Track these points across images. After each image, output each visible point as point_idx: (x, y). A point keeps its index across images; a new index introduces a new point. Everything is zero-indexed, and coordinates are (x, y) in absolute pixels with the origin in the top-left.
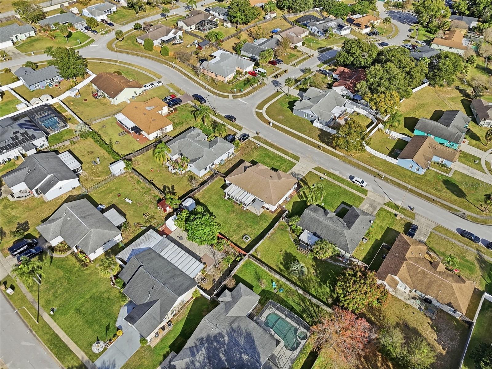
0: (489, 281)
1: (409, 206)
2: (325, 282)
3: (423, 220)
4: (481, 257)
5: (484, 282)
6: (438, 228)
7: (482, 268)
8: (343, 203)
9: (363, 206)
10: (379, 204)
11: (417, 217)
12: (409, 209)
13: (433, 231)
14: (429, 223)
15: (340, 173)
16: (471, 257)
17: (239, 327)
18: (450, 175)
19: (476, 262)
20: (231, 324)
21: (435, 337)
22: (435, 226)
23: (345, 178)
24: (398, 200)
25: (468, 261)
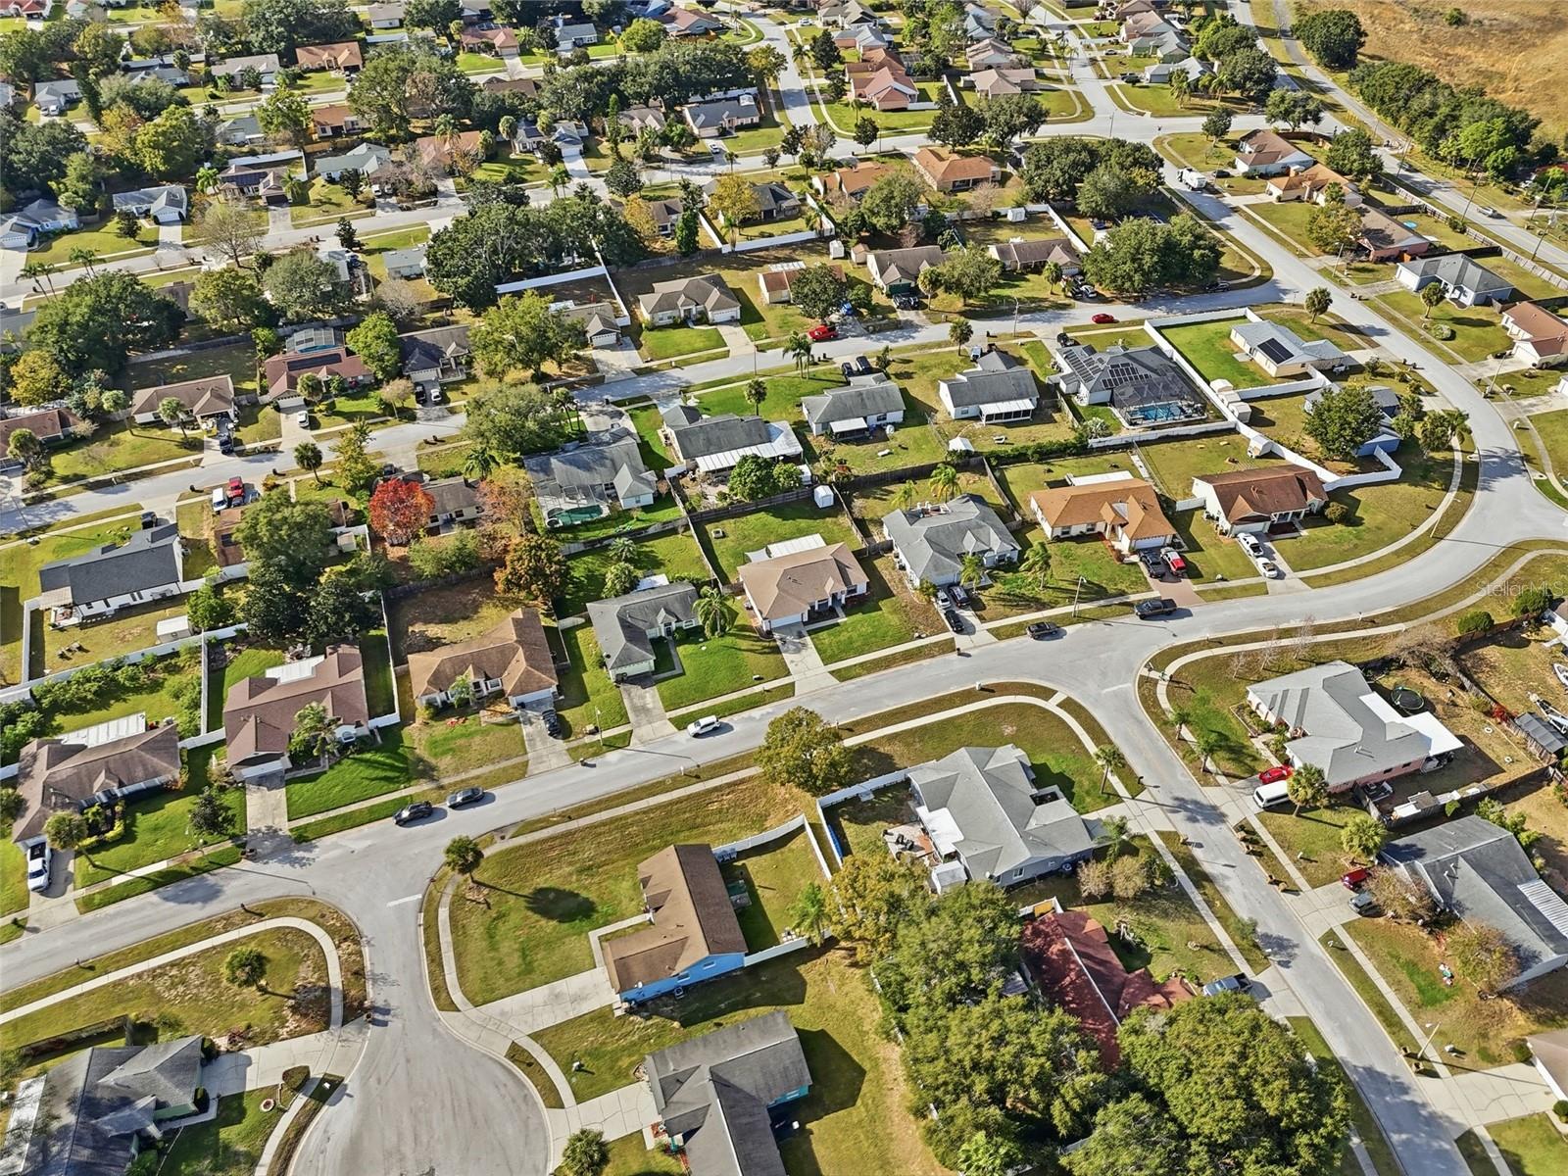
0: (400, 750)
1: (594, 766)
2: (587, 577)
3: (554, 762)
4: (432, 779)
5: (407, 743)
6: (521, 772)
7: (420, 760)
8: (683, 674)
9: (653, 696)
10: (639, 726)
11: (567, 760)
12: (589, 761)
13: (525, 758)
14: (542, 768)
15: (751, 719)
16: (444, 763)
17: (603, 465)
18: (594, 936)
19: (433, 761)
20: (612, 460)
21: (428, 633)
22: (530, 768)
23: (736, 717)
24: (621, 760)
25: (444, 753)
